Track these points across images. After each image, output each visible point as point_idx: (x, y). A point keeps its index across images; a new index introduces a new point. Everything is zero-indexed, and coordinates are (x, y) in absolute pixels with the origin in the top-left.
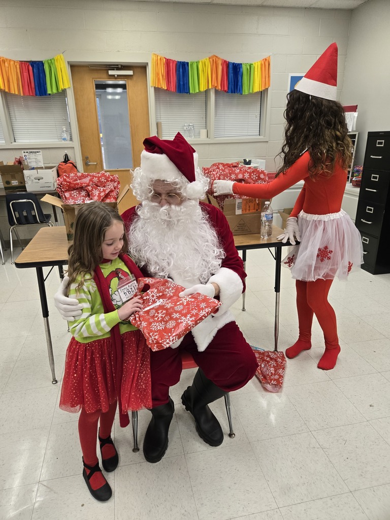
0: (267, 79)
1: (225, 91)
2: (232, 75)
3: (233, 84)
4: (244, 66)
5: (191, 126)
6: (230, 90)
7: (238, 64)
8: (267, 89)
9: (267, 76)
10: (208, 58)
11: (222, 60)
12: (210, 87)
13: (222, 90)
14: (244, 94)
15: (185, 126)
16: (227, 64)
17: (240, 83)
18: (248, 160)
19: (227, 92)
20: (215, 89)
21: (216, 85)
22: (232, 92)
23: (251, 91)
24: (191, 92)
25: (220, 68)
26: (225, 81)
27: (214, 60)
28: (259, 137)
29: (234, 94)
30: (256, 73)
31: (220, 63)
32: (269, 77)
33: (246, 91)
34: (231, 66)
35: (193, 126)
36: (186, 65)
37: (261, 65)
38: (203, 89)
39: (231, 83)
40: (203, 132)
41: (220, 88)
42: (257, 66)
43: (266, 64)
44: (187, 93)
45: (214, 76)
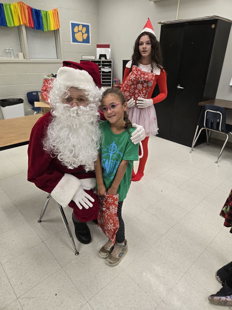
0: (58, 23)
1: (32, 28)
2: (35, 17)
3: (37, 23)
4: (42, 12)
5: (11, 50)
6: (35, 28)
7: (38, 10)
8: (58, 29)
9: (58, 21)
10: (17, 3)
11: (27, 6)
12: (22, 24)
13: (30, 26)
14: (45, 31)
15: (6, 49)
16: (31, 10)
17: (41, 24)
18: (54, 75)
19: (34, 28)
20: (25, 26)
21: (25, 23)
22: (37, 29)
23: (49, 29)
24: (8, 25)
25: (26, 11)
26: (32, 21)
27: (22, 5)
28: (57, 60)
29: (38, 30)
30: (51, 18)
31: (26, 8)
32: (59, 21)
33: (46, 29)
34: (34, 11)
35: (12, 50)
36: (2, 6)
37: (53, 13)
38: (17, 24)
39: (35, 23)
40: (21, 55)
41: (28, 25)
42: (50, 13)
43: (56, 13)
44: (5, 26)
45: (23, 16)
